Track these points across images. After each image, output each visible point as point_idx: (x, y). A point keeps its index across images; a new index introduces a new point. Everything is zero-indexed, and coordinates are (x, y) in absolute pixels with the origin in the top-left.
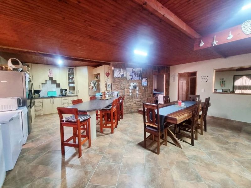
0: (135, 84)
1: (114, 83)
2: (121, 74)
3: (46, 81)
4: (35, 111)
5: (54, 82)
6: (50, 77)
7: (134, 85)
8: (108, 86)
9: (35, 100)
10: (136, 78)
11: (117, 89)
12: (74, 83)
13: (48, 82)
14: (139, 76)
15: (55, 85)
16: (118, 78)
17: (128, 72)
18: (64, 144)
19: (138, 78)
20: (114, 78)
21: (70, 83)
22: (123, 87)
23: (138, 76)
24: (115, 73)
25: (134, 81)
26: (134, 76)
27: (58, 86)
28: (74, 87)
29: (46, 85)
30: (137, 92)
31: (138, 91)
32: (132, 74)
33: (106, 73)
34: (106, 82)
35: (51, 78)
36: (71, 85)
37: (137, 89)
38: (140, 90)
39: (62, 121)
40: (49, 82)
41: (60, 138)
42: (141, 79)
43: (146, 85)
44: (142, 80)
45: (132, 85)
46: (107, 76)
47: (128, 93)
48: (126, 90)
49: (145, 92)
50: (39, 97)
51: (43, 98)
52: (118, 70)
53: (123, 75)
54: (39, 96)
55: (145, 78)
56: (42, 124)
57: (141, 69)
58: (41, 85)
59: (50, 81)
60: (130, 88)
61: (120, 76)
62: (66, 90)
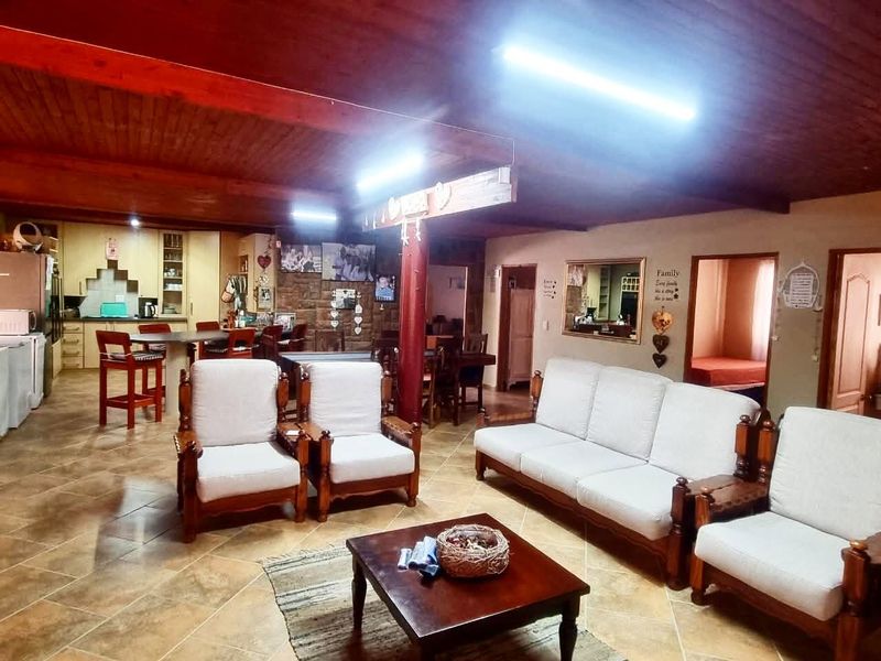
0: (351, 293)
1: (281, 289)
2: (305, 261)
3: (99, 271)
4: (64, 355)
5: (121, 275)
6: (109, 261)
7: (345, 296)
8: (264, 295)
9: (65, 325)
10: (355, 275)
11: (290, 307)
12: (179, 282)
13: (103, 274)
14: (366, 270)
15: (124, 285)
16: (296, 271)
17: (328, 257)
18: (105, 402)
19: (361, 277)
20: (282, 274)
21: (167, 281)
22: (308, 301)
23: (359, 271)
24: (285, 257)
25: (348, 284)
26: (347, 269)
27: (133, 287)
28: (180, 293)
29: (97, 284)
30: (358, 320)
31: (361, 315)
32: (340, 263)
33: (260, 257)
34: (256, 285)
35: (112, 264)
36: (171, 287)
37: (359, 309)
38: (367, 312)
39: (103, 357)
40: (108, 275)
41: (98, 390)
42: (371, 278)
43: (391, 298)
44: (375, 282)
45: (340, 296)
46: (264, 267)
47: (325, 319)
48: (319, 310)
49: (386, 320)
50: (77, 317)
51: (88, 319)
52: (293, 250)
53: (309, 266)
54: (78, 314)
55: (386, 276)
56: (75, 386)
57: (374, 247)
58: (84, 283)
59: (112, 273)
60: (334, 304)
61: (300, 266)
62: (154, 302)
